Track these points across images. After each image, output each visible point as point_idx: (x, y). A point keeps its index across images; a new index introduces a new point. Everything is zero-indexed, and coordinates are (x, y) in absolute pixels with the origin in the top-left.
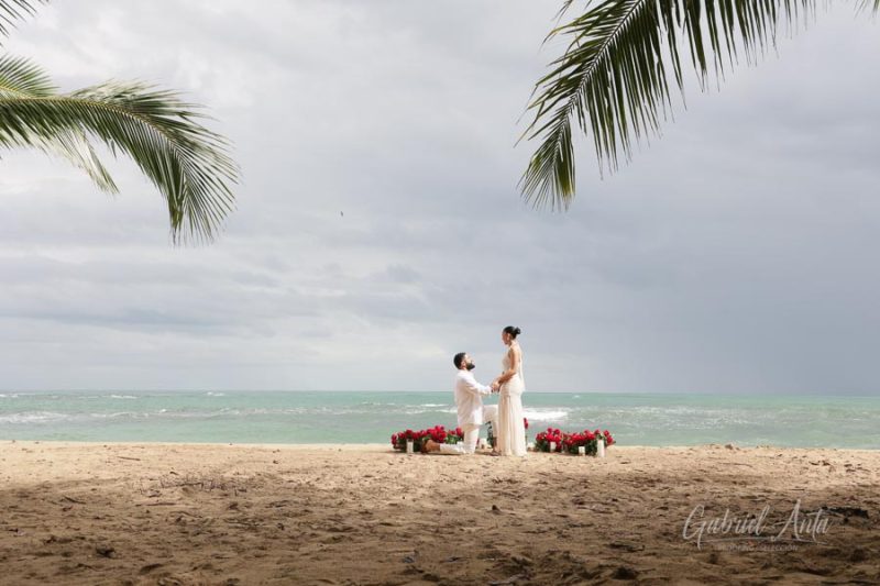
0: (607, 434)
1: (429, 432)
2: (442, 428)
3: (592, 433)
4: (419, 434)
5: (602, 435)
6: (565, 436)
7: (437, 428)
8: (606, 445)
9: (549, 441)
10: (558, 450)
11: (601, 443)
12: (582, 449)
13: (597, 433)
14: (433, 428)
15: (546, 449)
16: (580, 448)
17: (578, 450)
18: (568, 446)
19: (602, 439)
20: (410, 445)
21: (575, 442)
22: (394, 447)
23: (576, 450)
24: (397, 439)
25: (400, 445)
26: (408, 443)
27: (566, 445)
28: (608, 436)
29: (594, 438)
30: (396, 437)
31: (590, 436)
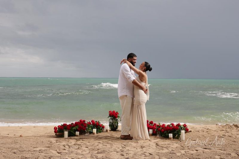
0: (185, 126)
1: (76, 124)
2: (84, 121)
5: (182, 126)
7: (81, 121)
8: (185, 133)
10: (154, 134)
11: (183, 132)
12: (171, 135)
14: (78, 121)
16: (170, 134)
17: (168, 136)
18: (160, 133)
19: (183, 129)
20: (66, 133)
21: (166, 130)
22: (56, 134)
23: (167, 135)
24: (58, 129)
25: (60, 133)
26: (65, 132)
27: (159, 132)
28: (186, 127)
29: (177, 129)
30: (57, 128)
31: (175, 127)
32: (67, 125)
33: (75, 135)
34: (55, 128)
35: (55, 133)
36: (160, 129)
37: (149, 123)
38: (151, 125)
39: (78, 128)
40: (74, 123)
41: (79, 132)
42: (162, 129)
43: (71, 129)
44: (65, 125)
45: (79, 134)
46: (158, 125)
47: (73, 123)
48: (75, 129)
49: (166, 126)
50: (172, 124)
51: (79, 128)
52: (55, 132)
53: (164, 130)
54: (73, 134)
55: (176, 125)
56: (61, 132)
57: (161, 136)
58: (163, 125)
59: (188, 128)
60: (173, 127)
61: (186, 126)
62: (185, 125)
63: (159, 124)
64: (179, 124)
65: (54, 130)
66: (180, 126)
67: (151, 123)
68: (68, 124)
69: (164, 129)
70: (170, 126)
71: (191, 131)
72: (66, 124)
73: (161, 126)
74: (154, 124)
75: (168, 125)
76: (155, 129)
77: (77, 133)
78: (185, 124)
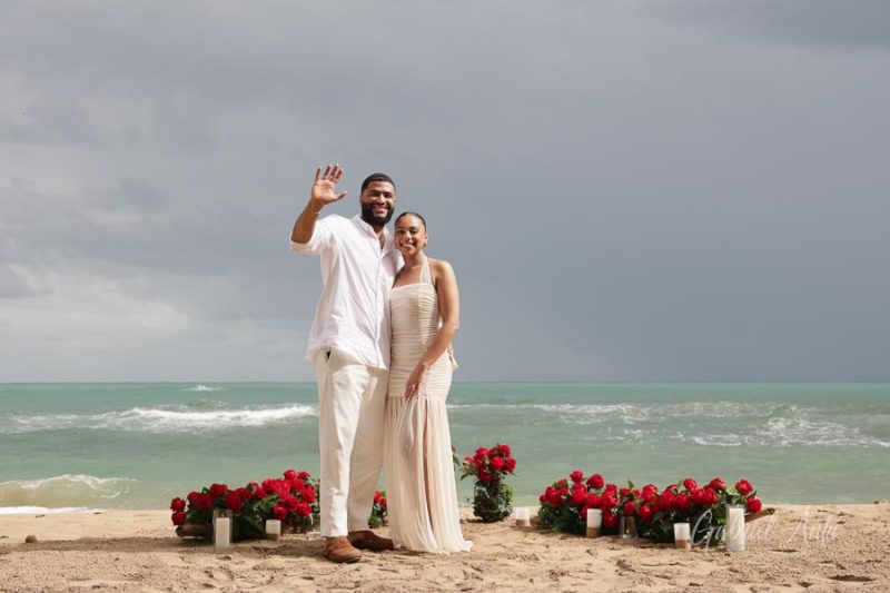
0: (744, 488)
1: (269, 487)
2: (303, 476)
3: (700, 485)
4: (241, 492)
5: (731, 490)
6: (628, 495)
7: (288, 475)
8: (747, 519)
9: (583, 505)
10: (609, 530)
11: (737, 513)
12: (682, 530)
13: (715, 486)
15: (575, 528)
16: (677, 527)
17: (672, 532)
18: (636, 521)
19: (734, 501)
20: (223, 525)
21: (663, 509)
22: (178, 530)
23: (665, 530)
24: (186, 509)
25: (196, 526)
26: (218, 520)
27: (632, 518)
28: (750, 494)
29: (712, 501)
30: (183, 503)
31: (701, 494)
32: (230, 492)
33: (263, 536)
34: (177, 505)
35: (175, 524)
36: (632, 504)
37: (584, 483)
38: (593, 491)
39: (274, 504)
40: (260, 485)
41: (278, 523)
42: (643, 504)
43: (243, 508)
44: (217, 491)
45: (278, 530)
46: (623, 492)
47: (256, 484)
48: (263, 507)
49: (659, 493)
50: (687, 483)
51: (280, 504)
52: (176, 519)
53: (651, 508)
54: (256, 529)
55: (706, 487)
56: (201, 523)
57: (640, 536)
58: (647, 489)
59: (756, 498)
60: (689, 495)
61: (750, 489)
62: (744, 486)
63: (631, 486)
64: (717, 480)
65: (170, 512)
66: (724, 490)
67: (596, 482)
68: (232, 487)
69: (653, 503)
70: (676, 490)
71: (771, 511)
72: (224, 487)
73: (637, 492)
74: (608, 486)
75: (668, 489)
76: (613, 506)
77: (273, 526)
78: (743, 482)
